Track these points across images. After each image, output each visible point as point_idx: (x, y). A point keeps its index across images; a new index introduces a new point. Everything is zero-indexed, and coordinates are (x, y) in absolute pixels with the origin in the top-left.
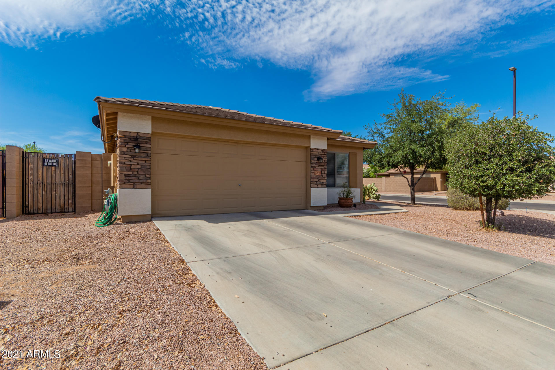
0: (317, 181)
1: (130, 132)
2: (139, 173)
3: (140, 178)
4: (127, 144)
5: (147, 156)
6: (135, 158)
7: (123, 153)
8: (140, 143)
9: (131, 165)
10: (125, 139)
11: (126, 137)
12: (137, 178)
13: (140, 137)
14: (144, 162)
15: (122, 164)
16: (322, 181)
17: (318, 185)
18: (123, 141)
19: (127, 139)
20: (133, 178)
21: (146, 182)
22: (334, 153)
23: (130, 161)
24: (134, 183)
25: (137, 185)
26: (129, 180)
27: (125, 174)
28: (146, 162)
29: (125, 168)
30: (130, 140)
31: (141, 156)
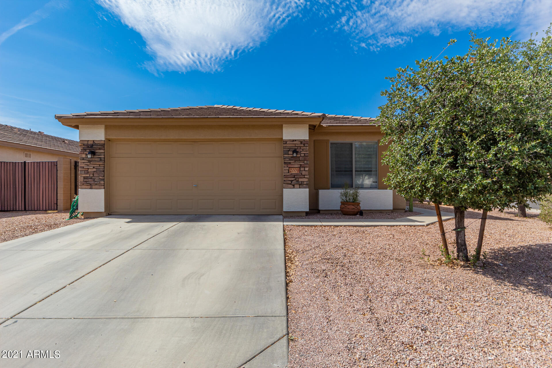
0: (292, 181)
1: (88, 141)
2: (94, 175)
3: (95, 180)
4: (85, 151)
5: (101, 160)
6: (91, 163)
7: (82, 159)
8: (95, 149)
9: (88, 169)
10: (84, 146)
11: (85, 145)
12: (93, 180)
13: (96, 144)
14: (98, 166)
15: (81, 168)
16: (300, 180)
17: (294, 185)
18: (82, 149)
19: (85, 147)
20: (89, 180)
21: (100, 183)
22: (351, 142)
23: (88, 165)
24: (91, 184)
25: (93, 186)
26: (86, 182)
27: (84, 177)
28: (100, 166)
29: (84, 171)
30: (88, 147)
31: (95, 161)
